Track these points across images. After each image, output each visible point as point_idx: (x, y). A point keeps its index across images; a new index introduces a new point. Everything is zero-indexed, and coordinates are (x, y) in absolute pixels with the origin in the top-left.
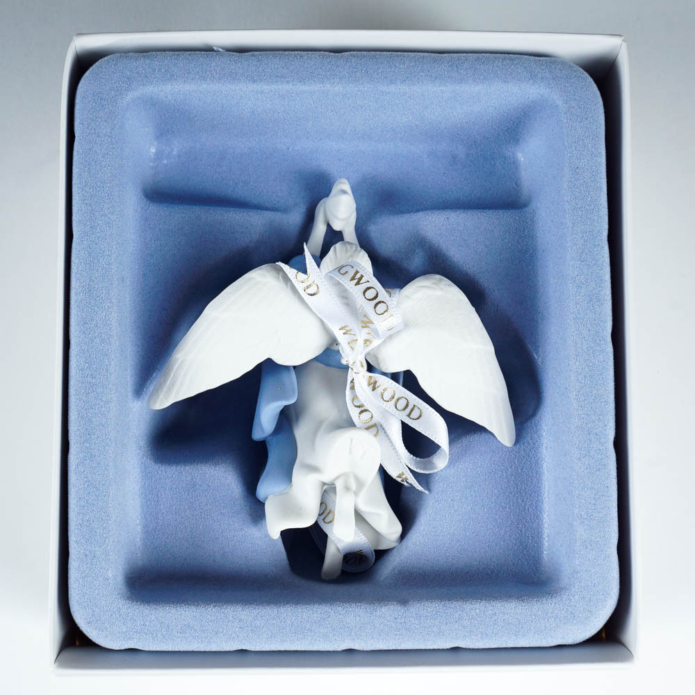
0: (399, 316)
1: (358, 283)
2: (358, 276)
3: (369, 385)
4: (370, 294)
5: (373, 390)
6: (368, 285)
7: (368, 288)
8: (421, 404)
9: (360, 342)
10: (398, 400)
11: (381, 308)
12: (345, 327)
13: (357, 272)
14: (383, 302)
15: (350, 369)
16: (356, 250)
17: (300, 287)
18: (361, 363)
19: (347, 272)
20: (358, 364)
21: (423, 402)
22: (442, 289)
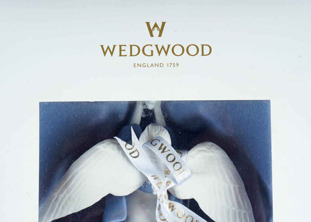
0: (189, 170)
1: (163, 152)
2: (163, 147)
3: (170, 207)
4: (171, 158)
5: (172, 211)
6: (169, 152)
7: (169, 155)
8: (201, 220)
9: (164, 184)
10: (187, 217)
11: (178, 166)
12: (154, 176)
13: (162, 144)
14: (179, 163)
15: (158, 200)
16: (161, 130)
17: (127, 152)
18: (165, 196)
19: (156, 144)
20: (163, 196)
21: (201, 218)
22: (213, 152)
